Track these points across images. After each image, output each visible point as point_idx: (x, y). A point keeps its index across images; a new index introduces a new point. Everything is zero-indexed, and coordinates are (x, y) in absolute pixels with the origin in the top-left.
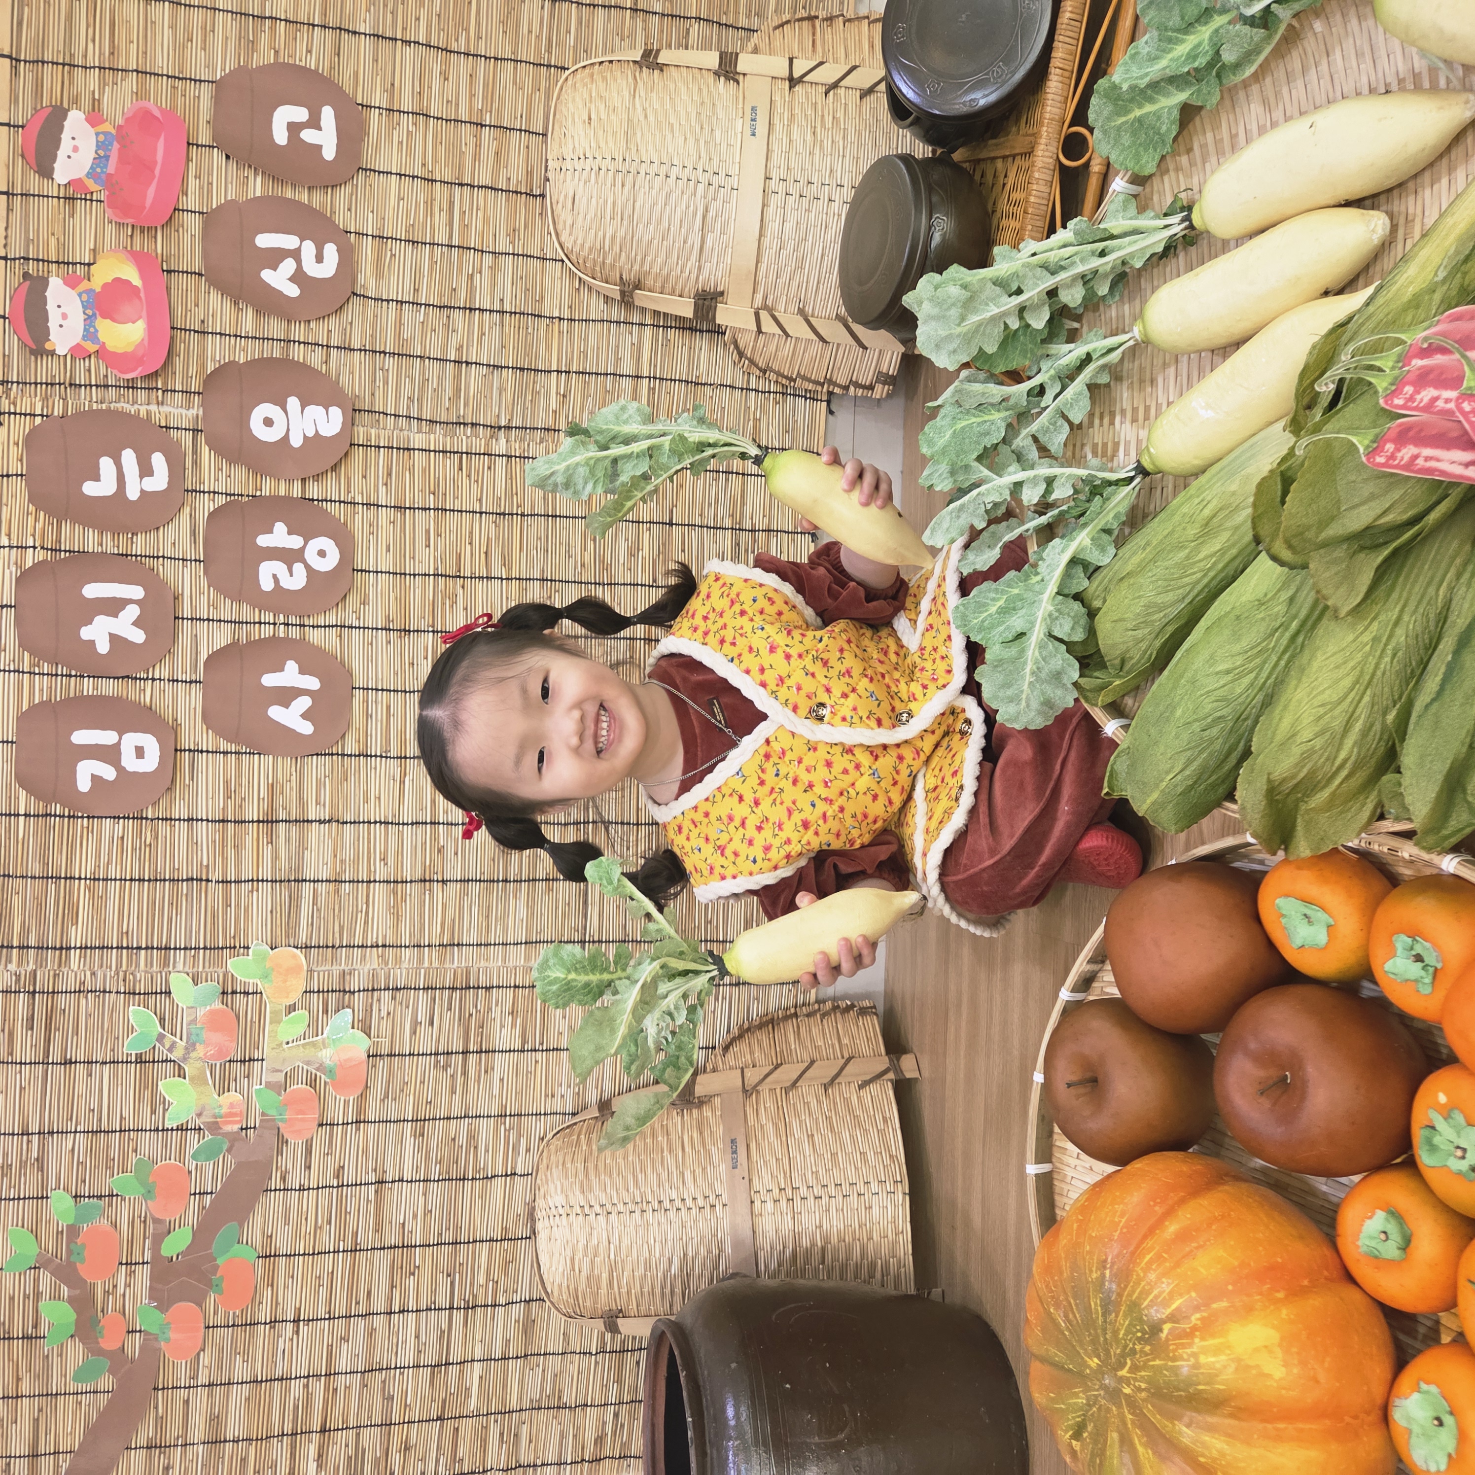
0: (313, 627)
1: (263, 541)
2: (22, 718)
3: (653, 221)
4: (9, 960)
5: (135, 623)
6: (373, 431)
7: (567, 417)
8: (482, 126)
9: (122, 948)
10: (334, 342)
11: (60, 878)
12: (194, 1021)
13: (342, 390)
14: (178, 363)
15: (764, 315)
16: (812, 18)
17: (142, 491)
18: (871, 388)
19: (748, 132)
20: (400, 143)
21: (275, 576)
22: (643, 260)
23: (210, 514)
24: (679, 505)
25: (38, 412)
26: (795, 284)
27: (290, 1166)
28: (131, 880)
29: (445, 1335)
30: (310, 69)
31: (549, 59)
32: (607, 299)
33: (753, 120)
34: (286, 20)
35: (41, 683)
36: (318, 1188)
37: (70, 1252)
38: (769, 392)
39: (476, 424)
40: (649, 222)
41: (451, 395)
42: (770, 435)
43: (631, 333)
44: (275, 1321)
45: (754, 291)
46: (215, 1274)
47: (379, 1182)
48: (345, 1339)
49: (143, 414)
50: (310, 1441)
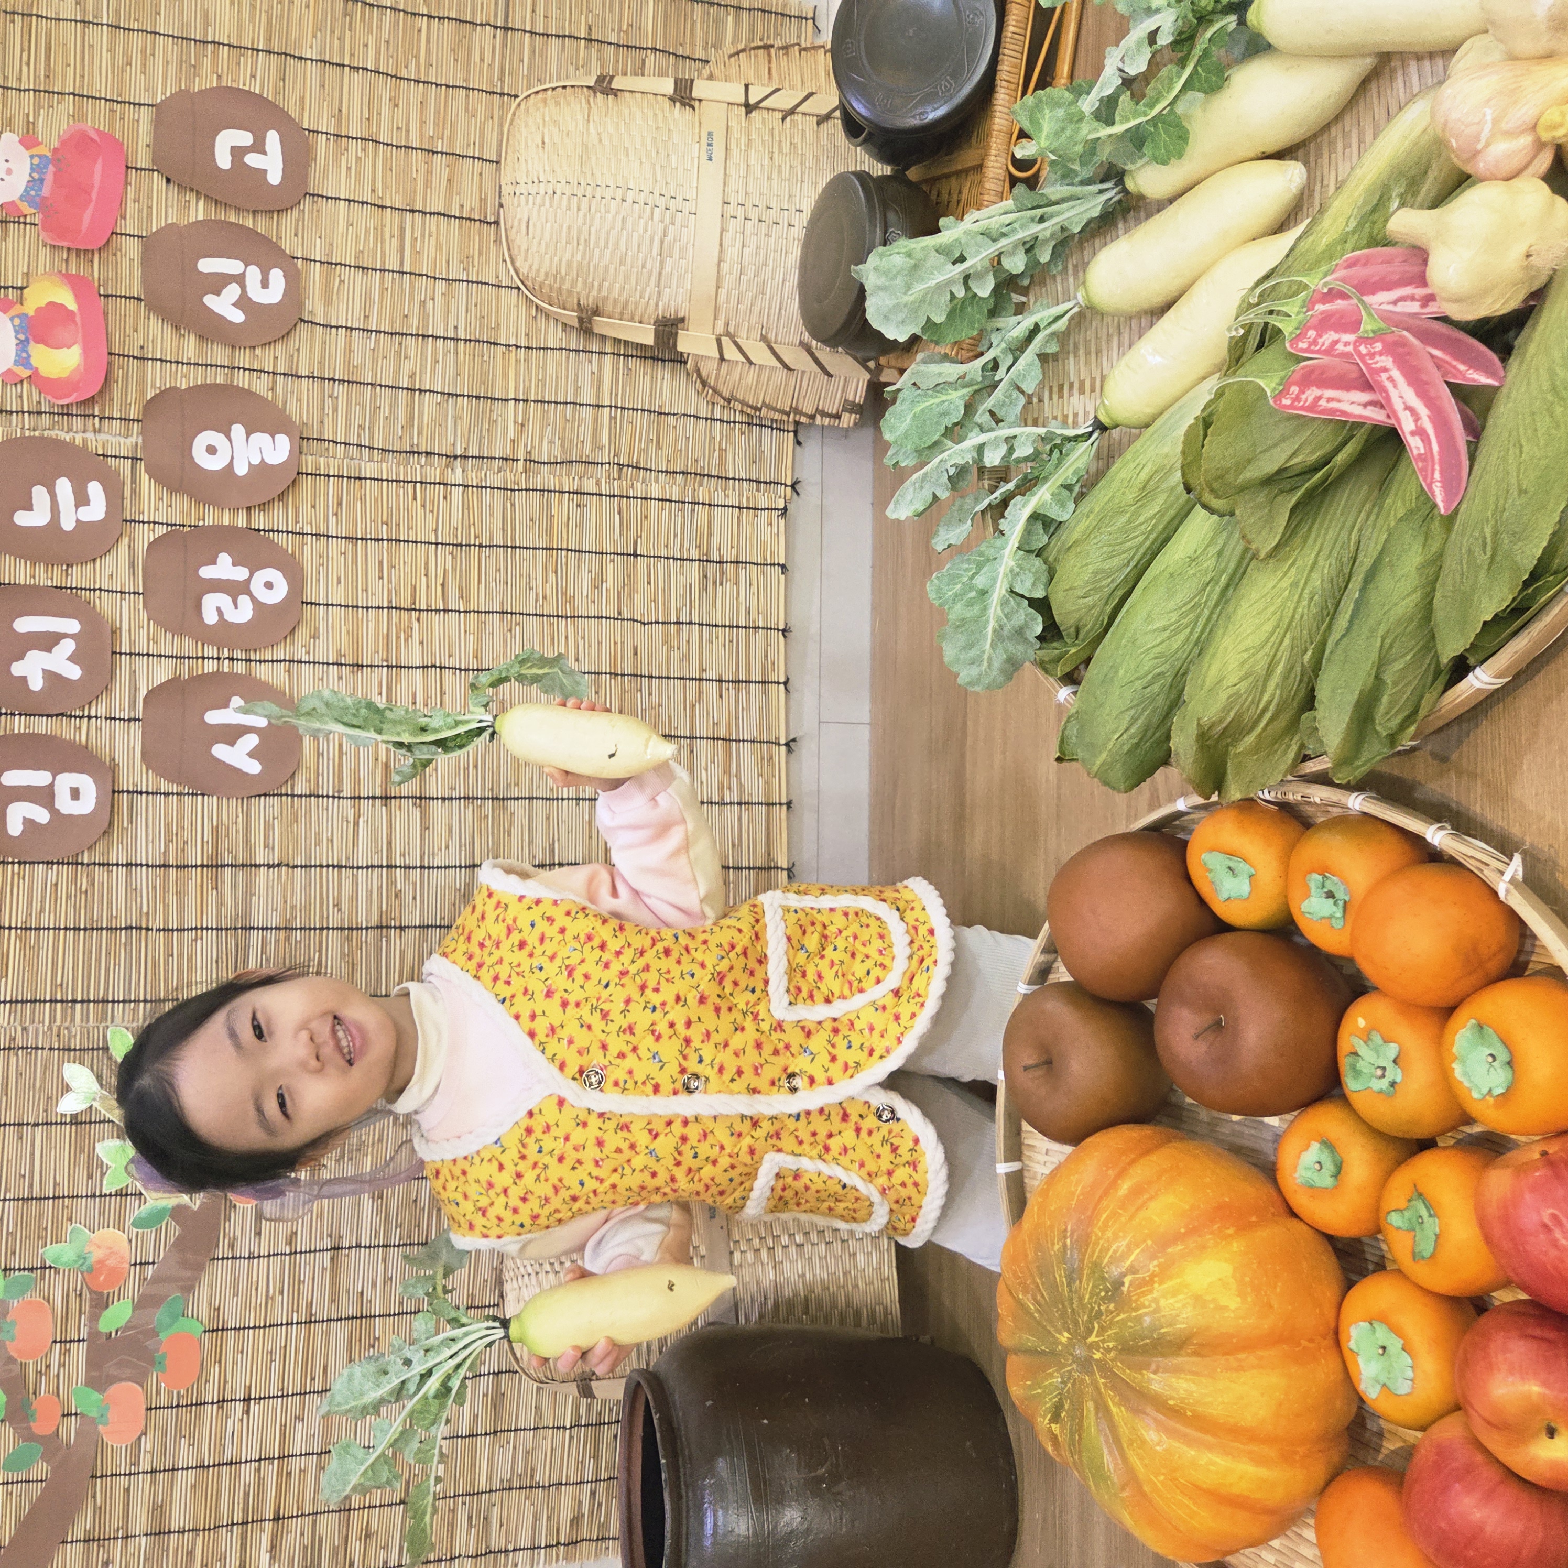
0: (260, 661)
1: (206, 572)
3: (610, 245)
5: (70, 659)
6: (322, 460)
7: (526, 446)
8: (434, 152)
9: (56, 1001)
10: (281, 369)
13: (289, 418)
14: (116, 389)
15: (726, 341)
16: (767, 47)
17: (78, 521)
18: (838, 417)
19: (704, 157)
20: (349, 169)
21: (219, 609)
22: (600, 287)
23: (150, 545)
24: (644, 535)
26: (757, 309)
27: (238, 1233)
28: (66, 929)
30: (254, 94)
31: (502, 88)
32: (565, 325)
33: (710, 145)
34: (229, 45)
36: (269, 1256)
38: (735, 422)
39: (431, 453)
40: (606, 247)
41: (404, 423)
42: (737, 466)
43: (590, 362)
44: (223, 1401)
45: (715, 319)
46: (157, 1350)
47: (335, 1249)
48: (299, 1418)
49: (79, 441)
50: (262, 1530)
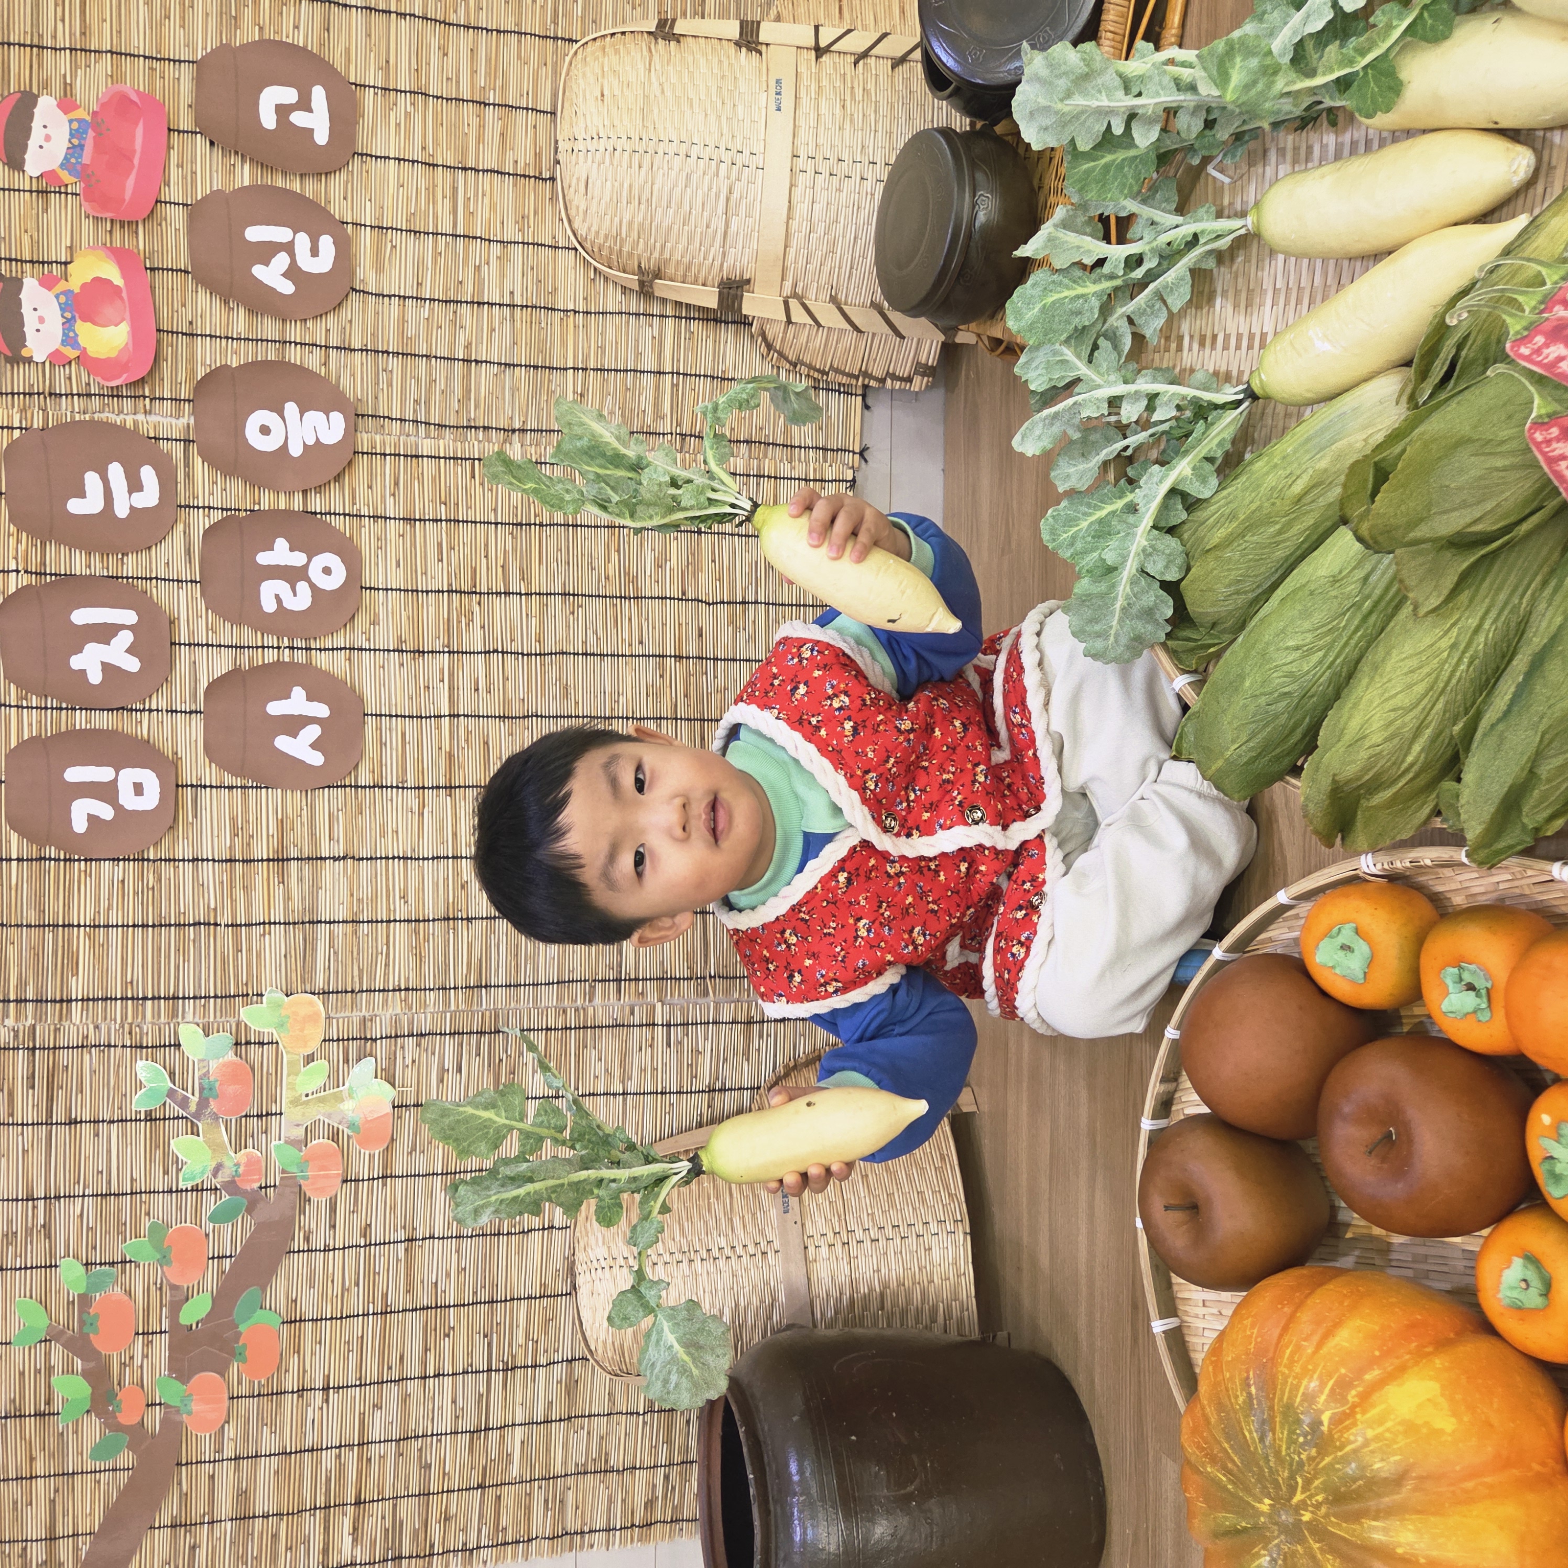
0: (320, 650)
1: (263, 558)
2: (12, 756)
3: (673, 205)
4: (6, 1015)
5: (128, 651)
6: (378, 437)
8: (485, 104)
9: (127, 999)
10: (334, 342)
11: (58, 926)
12: (206, 1075)
13: (343, 394)
14: (166, 368)
15: (793, 303)
17: (132, 507)
18: (910, 379)
19: (773, 107)
20: (398, 125)
21: (277, 597)
22: (663, 247)
23: (206, 532)
25: (16, 424)
26: (826, 269)
27: (313, 1226)
28: (134, 926)
29: (483, 1400)
30: (298, 46)
31: (556, 31)
32: (624, 288)
33: (778, 94)
35: (30, 717)
36: (344, 1248)
37: (82, 1323)
39: (488, 428)
40: (668, 207)
41: (460, 397)
42: (803, 436)
43: (651, 326)
44: (303, 1390)
45: (783, 280)
46: (237, 1342)
47: (408, 1240)
48: (378, 1406)
49: (129, 424)
50: (345, 1514)
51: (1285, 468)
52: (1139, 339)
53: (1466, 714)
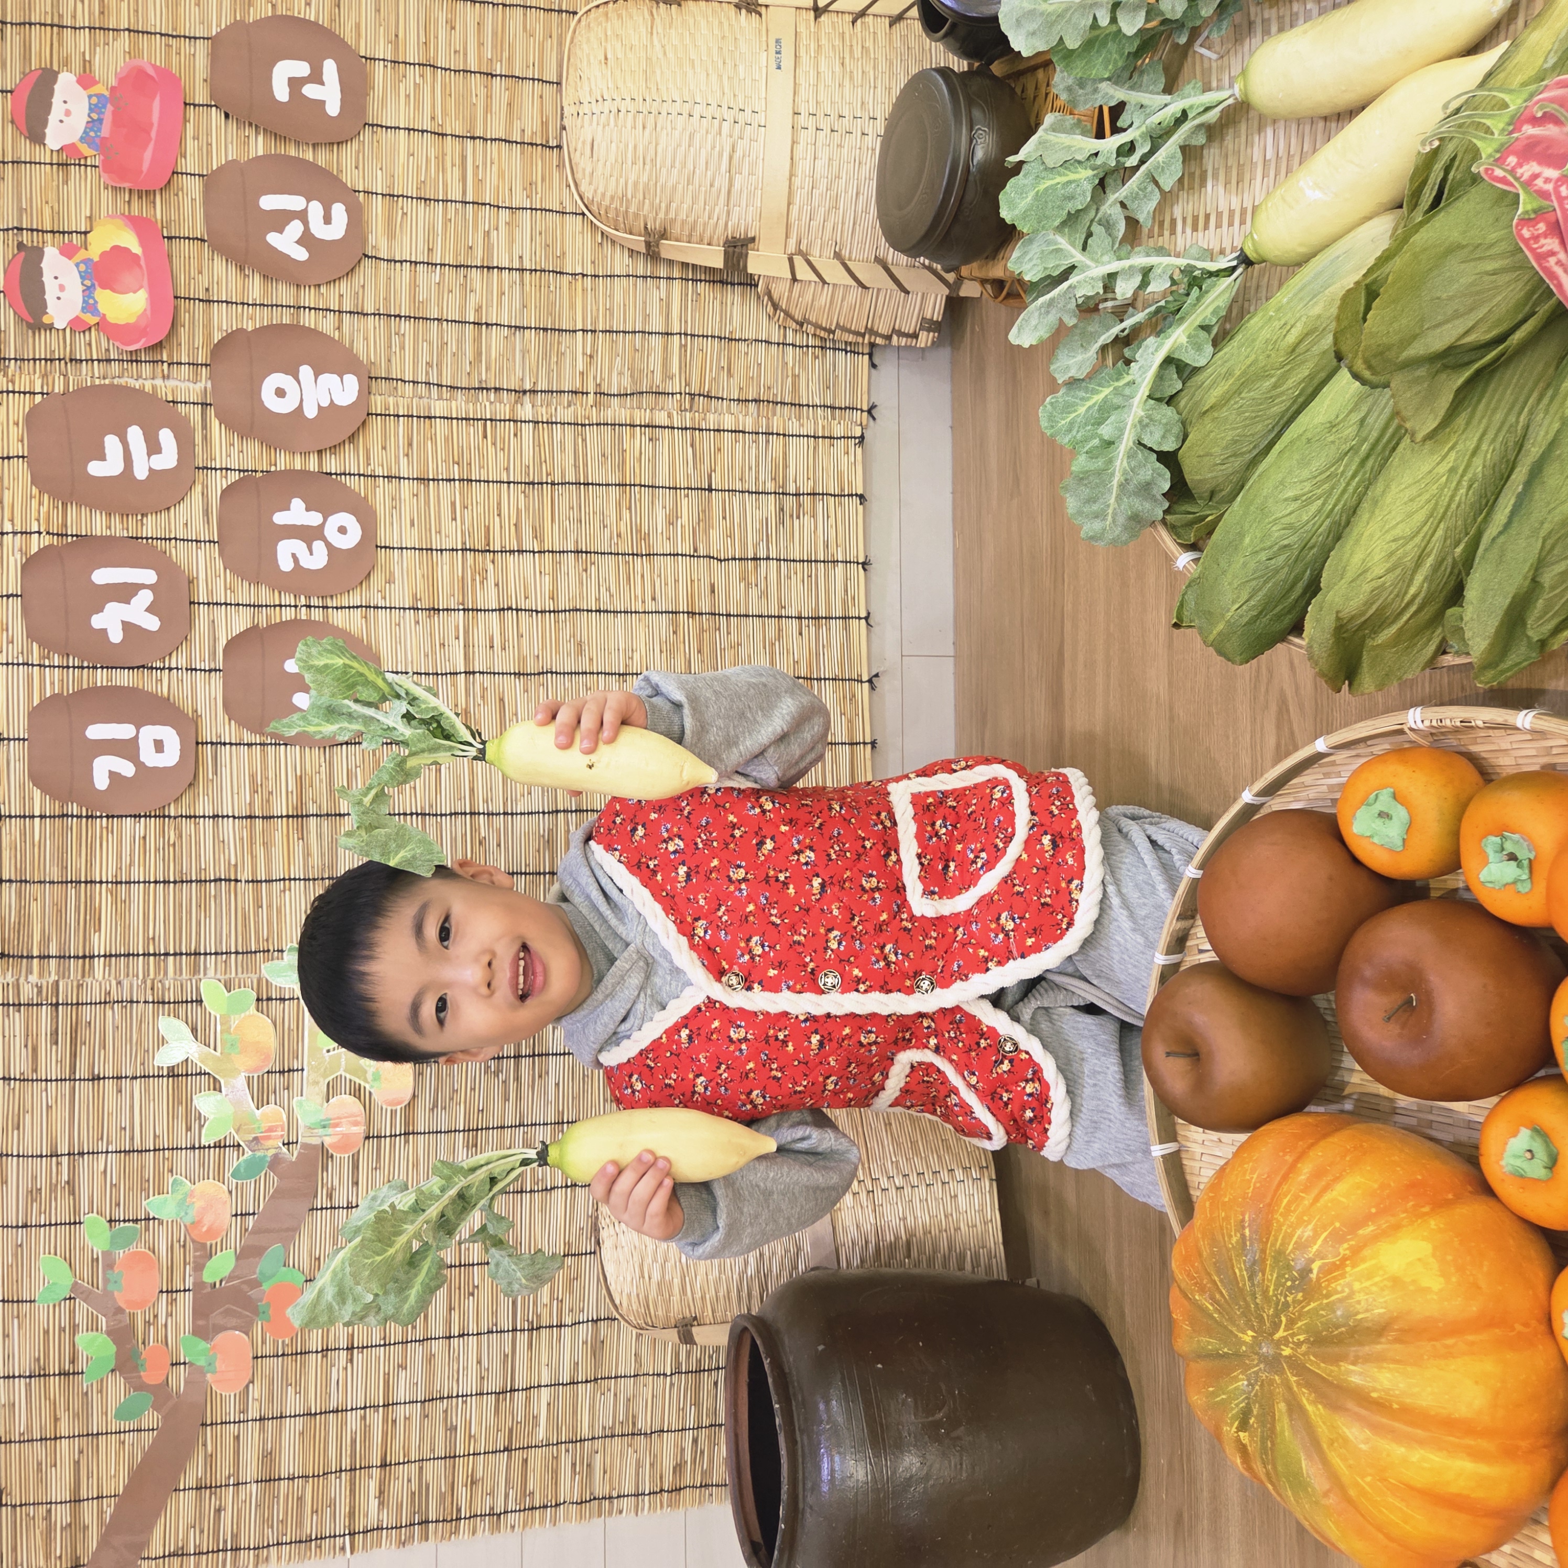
0: (337, 608)
1: (280, 518)
2: (34, 714)
3: (677, 164)
4: (29, 971)
5: (148, 610)
6: (391, 399)
7: (595, 378)
8: (492, 76)
9: (149, 955)
10: (347, 307)
11: (80, 882)
12: (228, 1031)
13: (356, 357)
14: (183, 333)
15: (798, 260)
17: (150, 469)
18: (915, 336)
19: (773, 65)
20: (407, 96)
21: (294, 555)
22: (668, 207)
23: (223, 492)
24: (718, 468)
25: (38, 390)
26: (829, 226)
27: (336, 1182)
28: (156, 882)
29: (508, 1360)
30: (309, 21)
32: (631, 251)
33: (778, 53)
35: (52, 676)
37: (106, 1281)
38: (807, 346)
39: (500, 389)
40: (673, 166)
41: (472, 359)
42: (810, 392)
43: (658, 288)
44: (327, 1350)
45: (787, 237)
46: (261, 1300)
48: (402, 1367)
49: (148, 387)
50: (370, 1477)
51: (1279, 319)
52: (1132, 223)
53: (1467, 534)
